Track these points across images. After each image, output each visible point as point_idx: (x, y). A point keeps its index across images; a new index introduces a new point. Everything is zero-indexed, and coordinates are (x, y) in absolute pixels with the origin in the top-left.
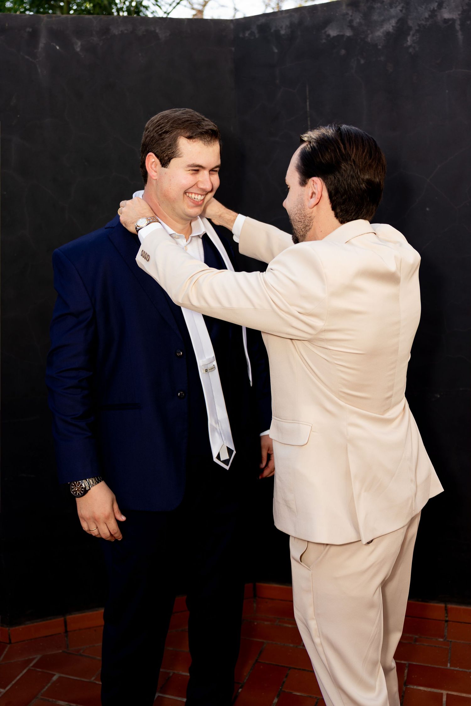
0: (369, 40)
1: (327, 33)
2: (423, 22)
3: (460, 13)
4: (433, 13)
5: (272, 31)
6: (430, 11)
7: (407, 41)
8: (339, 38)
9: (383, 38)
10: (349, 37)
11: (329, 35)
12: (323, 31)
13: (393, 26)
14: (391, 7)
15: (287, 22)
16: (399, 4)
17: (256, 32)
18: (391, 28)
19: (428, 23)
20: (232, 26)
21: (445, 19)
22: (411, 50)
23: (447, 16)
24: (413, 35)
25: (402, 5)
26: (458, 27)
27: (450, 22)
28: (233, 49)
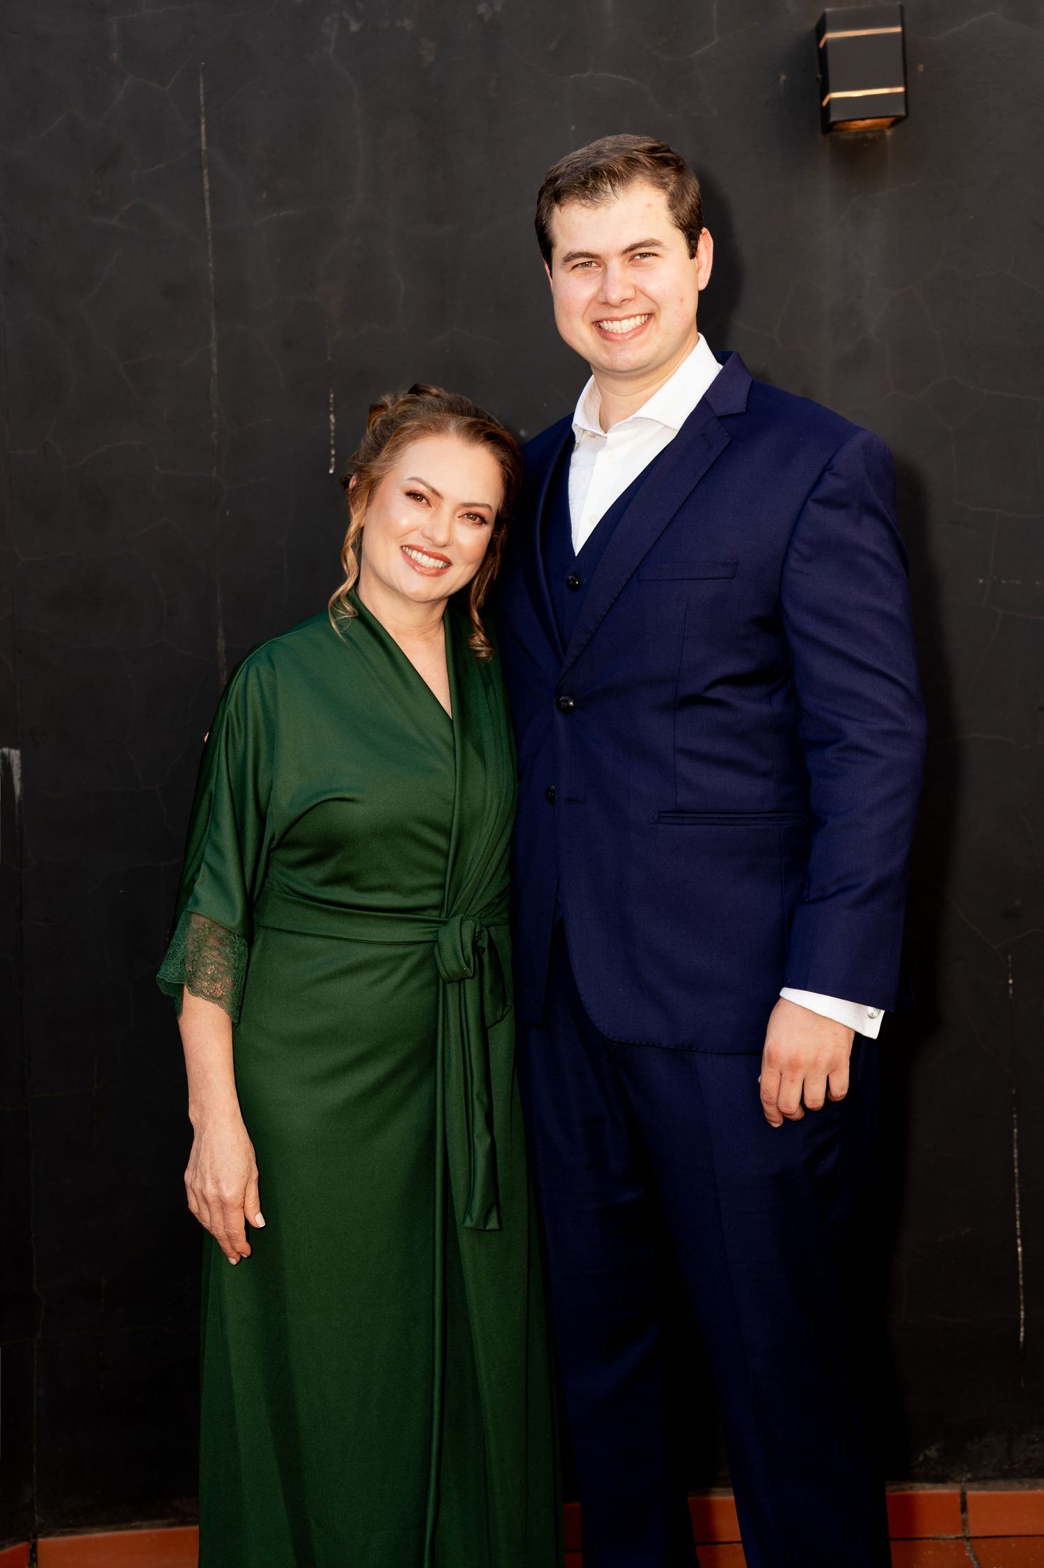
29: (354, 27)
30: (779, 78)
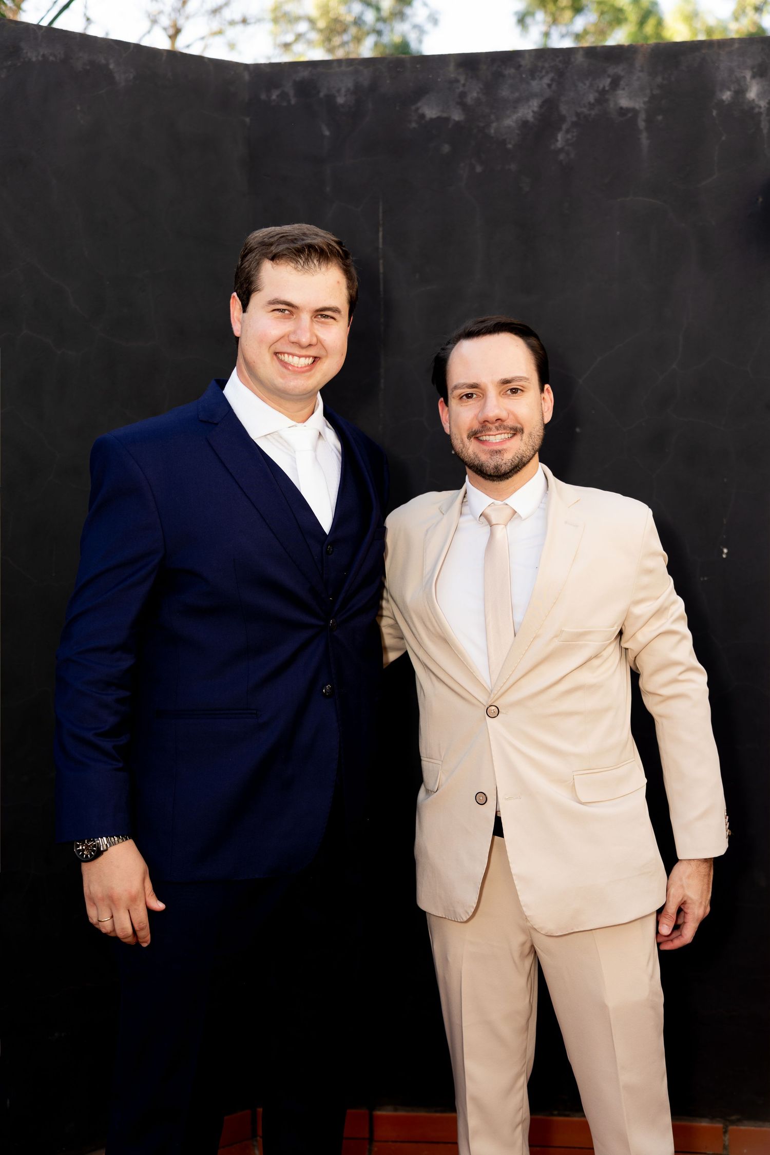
0: (492, 131)
1: (420, 111)
2: (585, 110)
3: (646, 99)
4: (603, 97)
5: (322, 95)
6: (597, 91)
7: (557, 141)
8: (442, 121)
9: (517, 132)
10: (457, 124)
11: (423, 116)
12: (413, 108)
13: (533, 112)
14: (533, 78)
15: (349, 83)
16: (547, 73)
17: (291, 91)
18: (531, 114)
19: (593, 113)
20: (247, 77)
21: (621, 108)
22: (562, 157)
23: (625, 103)
24: (567, 131)
25: (551, 75)
26: (642, 124)
27: (630, 115)
28: (247, 120)
29: (479, 169)
30: (758, 199)
